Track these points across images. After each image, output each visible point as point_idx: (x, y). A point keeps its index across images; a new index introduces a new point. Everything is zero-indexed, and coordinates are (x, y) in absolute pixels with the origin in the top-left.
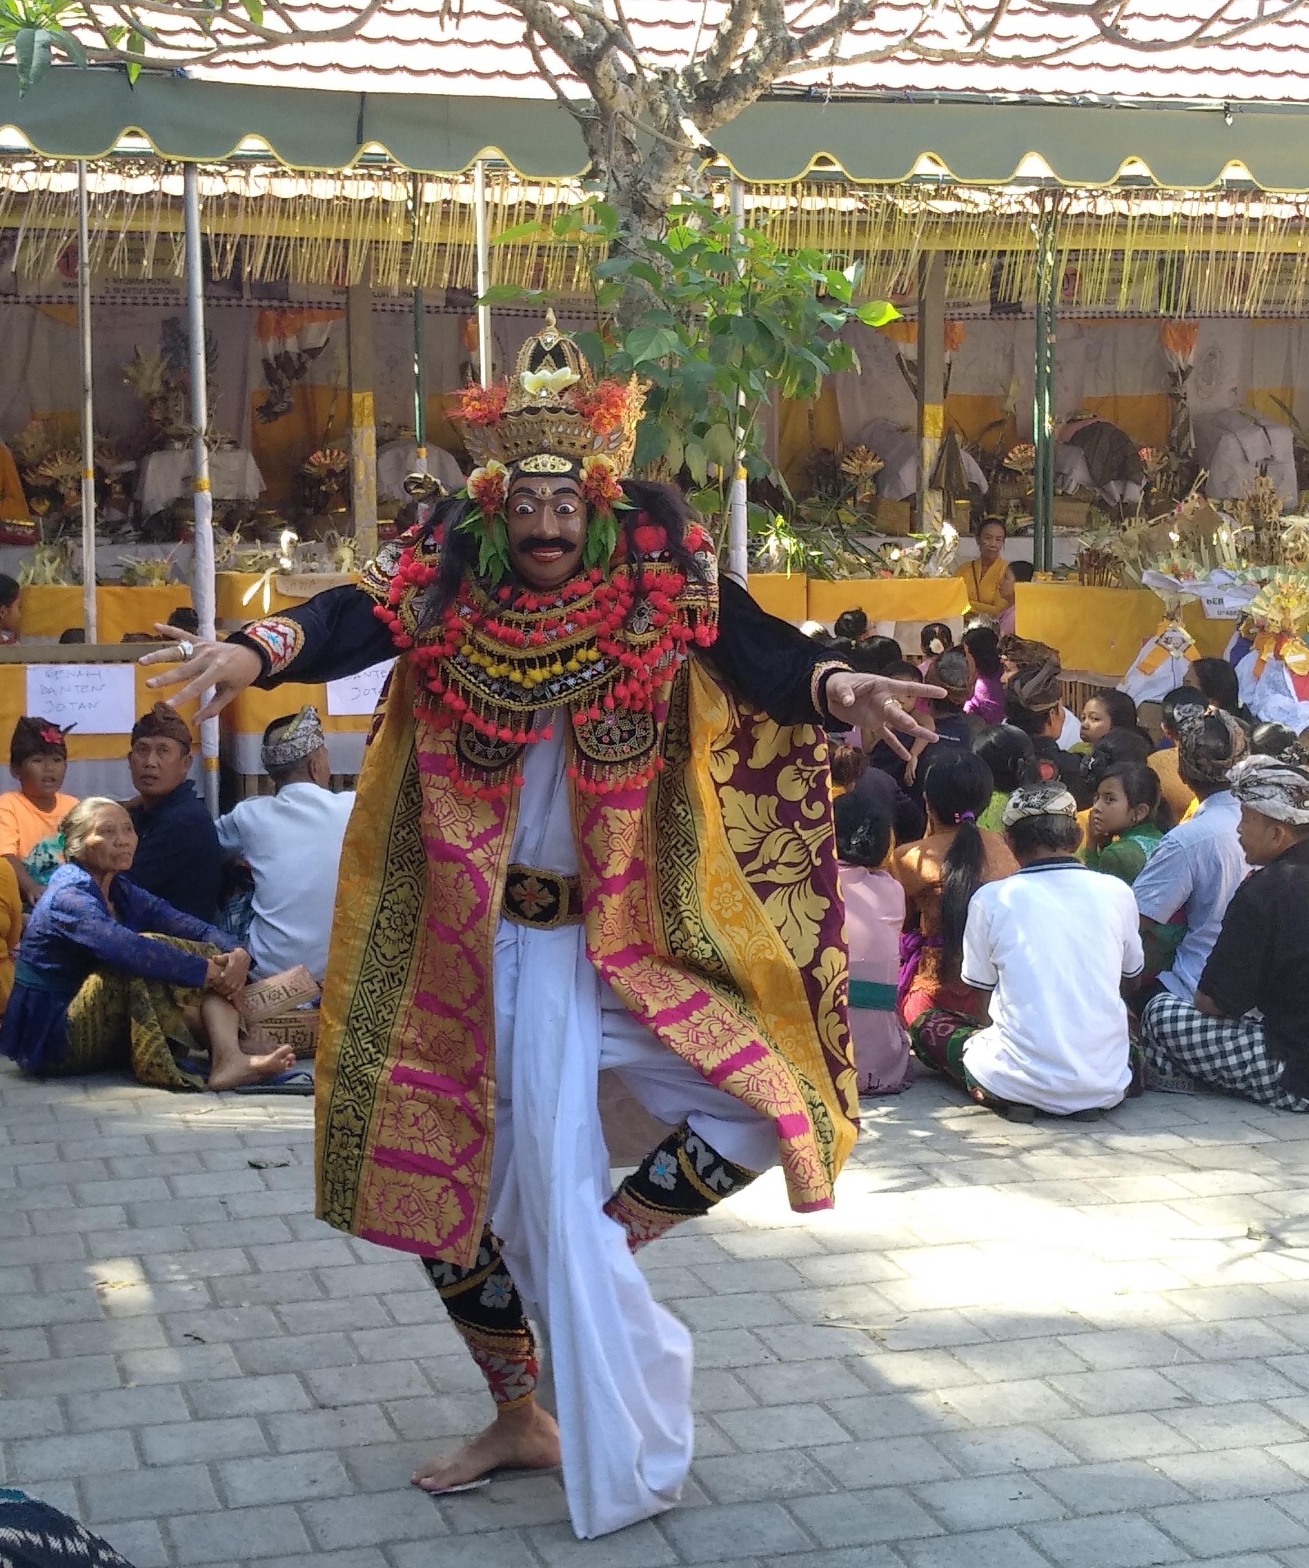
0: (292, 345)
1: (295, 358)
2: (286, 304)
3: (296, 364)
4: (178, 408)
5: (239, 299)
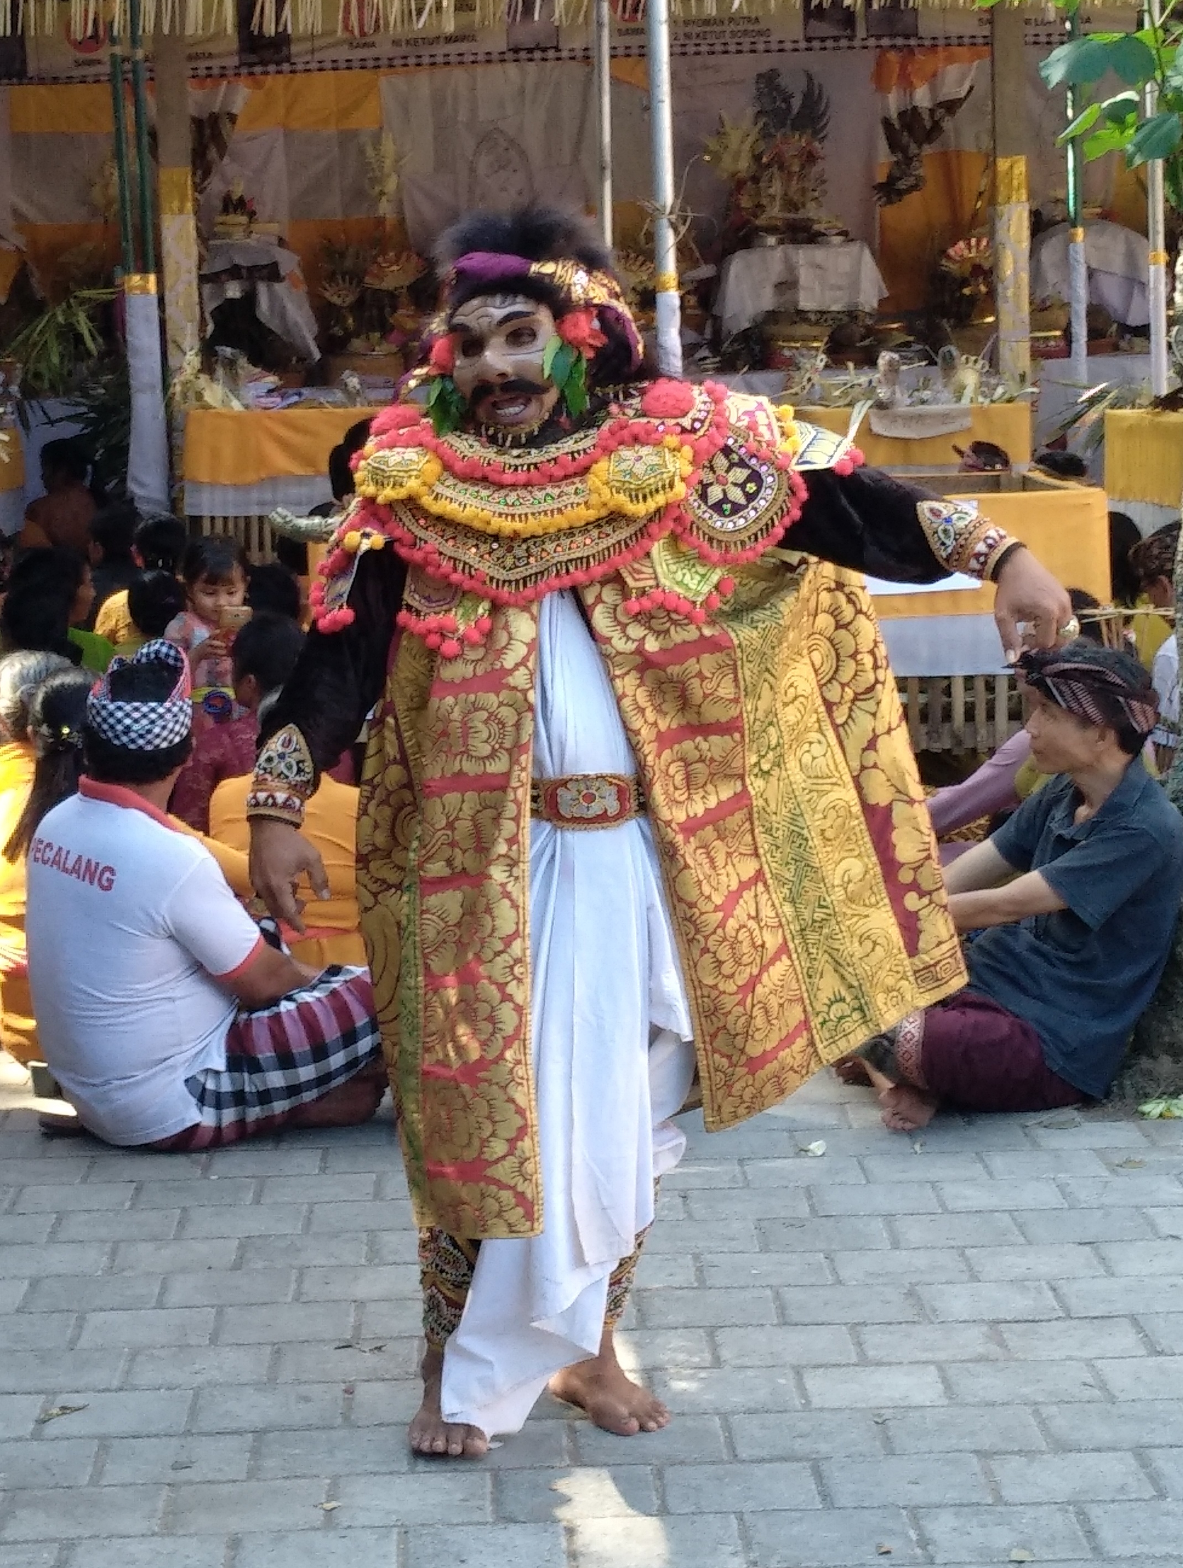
0: (922, 97)
1: (926, 116)
2: (913, 42)
3: (928, 124)
4: (772, 191)
5: (851, 38)
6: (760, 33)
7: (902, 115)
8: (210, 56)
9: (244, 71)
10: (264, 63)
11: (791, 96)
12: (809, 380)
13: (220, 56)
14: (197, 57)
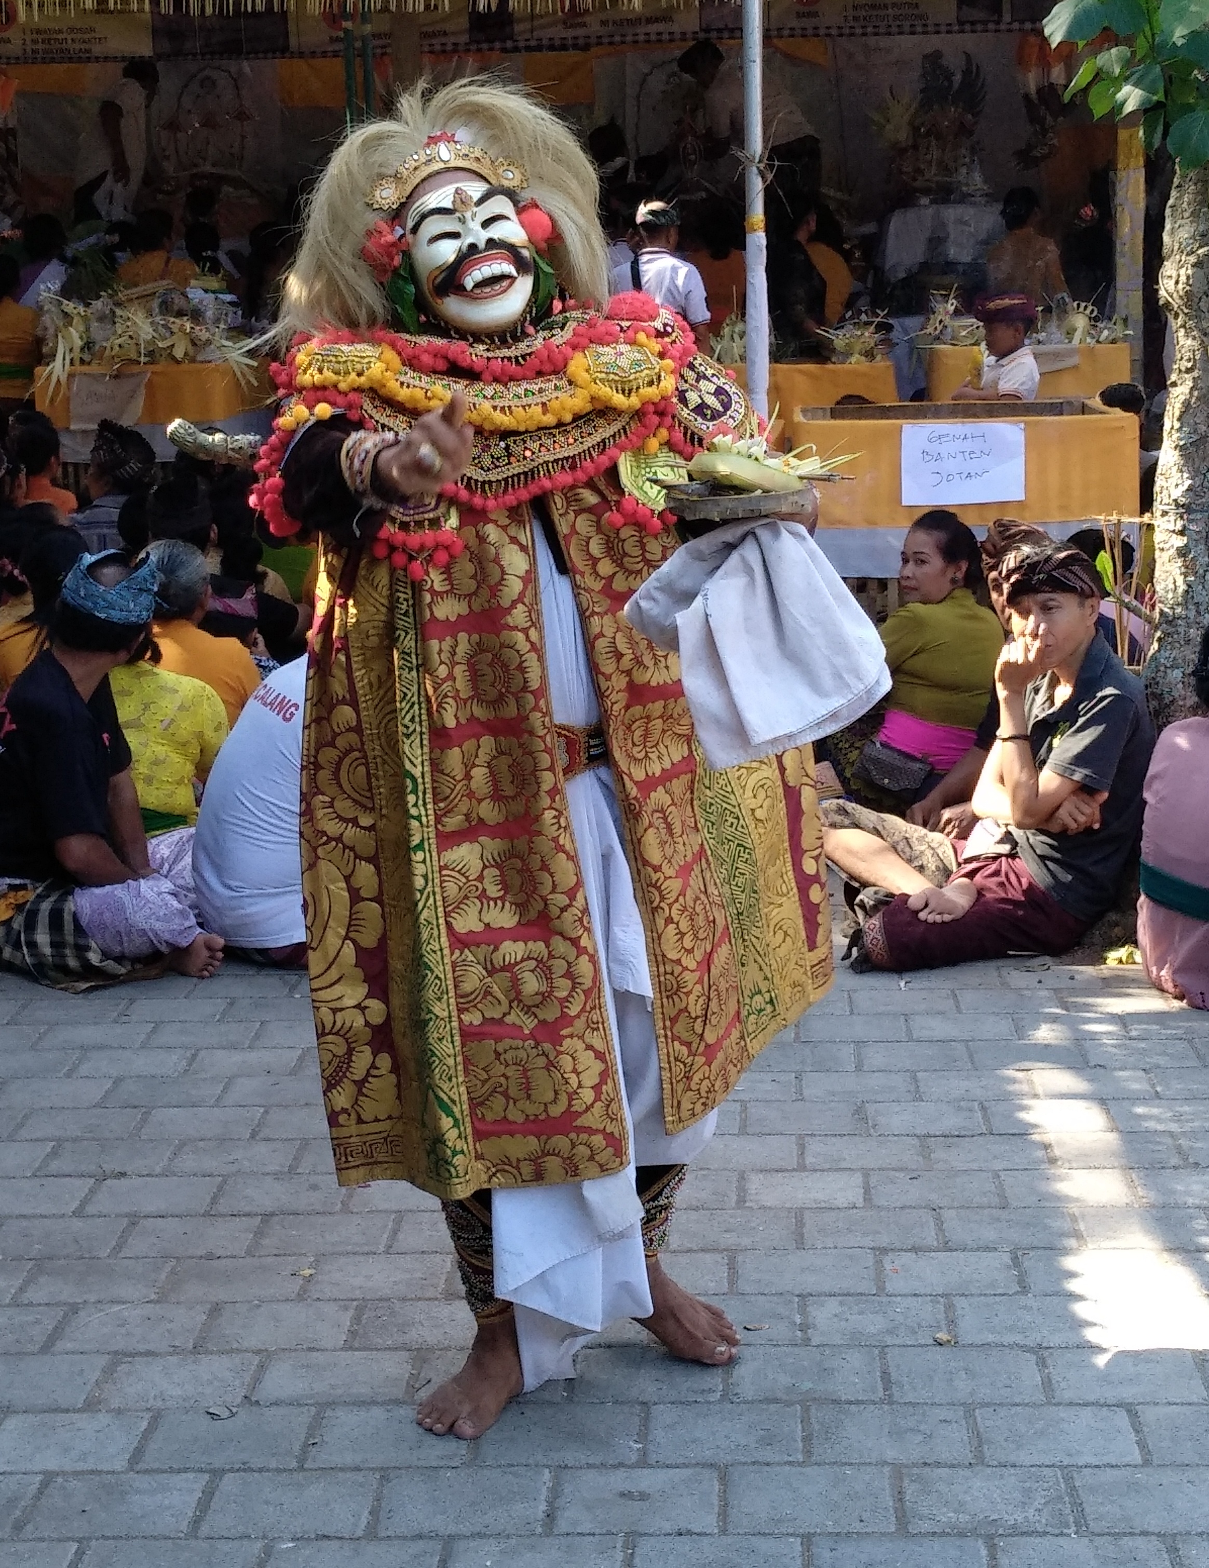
1: (1060, 91)
4: (929, 157)
5: (998, 23)
6: (920, 17)
7: (1039, 91)
8: (445, 34)
9: (473, 47)
10: (490, 41)
11: (953, 74)
12: (941, 321)
13: (453, 33)
14: (434, 35)
